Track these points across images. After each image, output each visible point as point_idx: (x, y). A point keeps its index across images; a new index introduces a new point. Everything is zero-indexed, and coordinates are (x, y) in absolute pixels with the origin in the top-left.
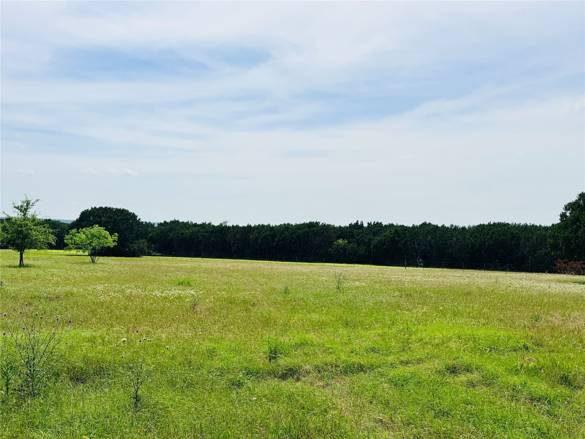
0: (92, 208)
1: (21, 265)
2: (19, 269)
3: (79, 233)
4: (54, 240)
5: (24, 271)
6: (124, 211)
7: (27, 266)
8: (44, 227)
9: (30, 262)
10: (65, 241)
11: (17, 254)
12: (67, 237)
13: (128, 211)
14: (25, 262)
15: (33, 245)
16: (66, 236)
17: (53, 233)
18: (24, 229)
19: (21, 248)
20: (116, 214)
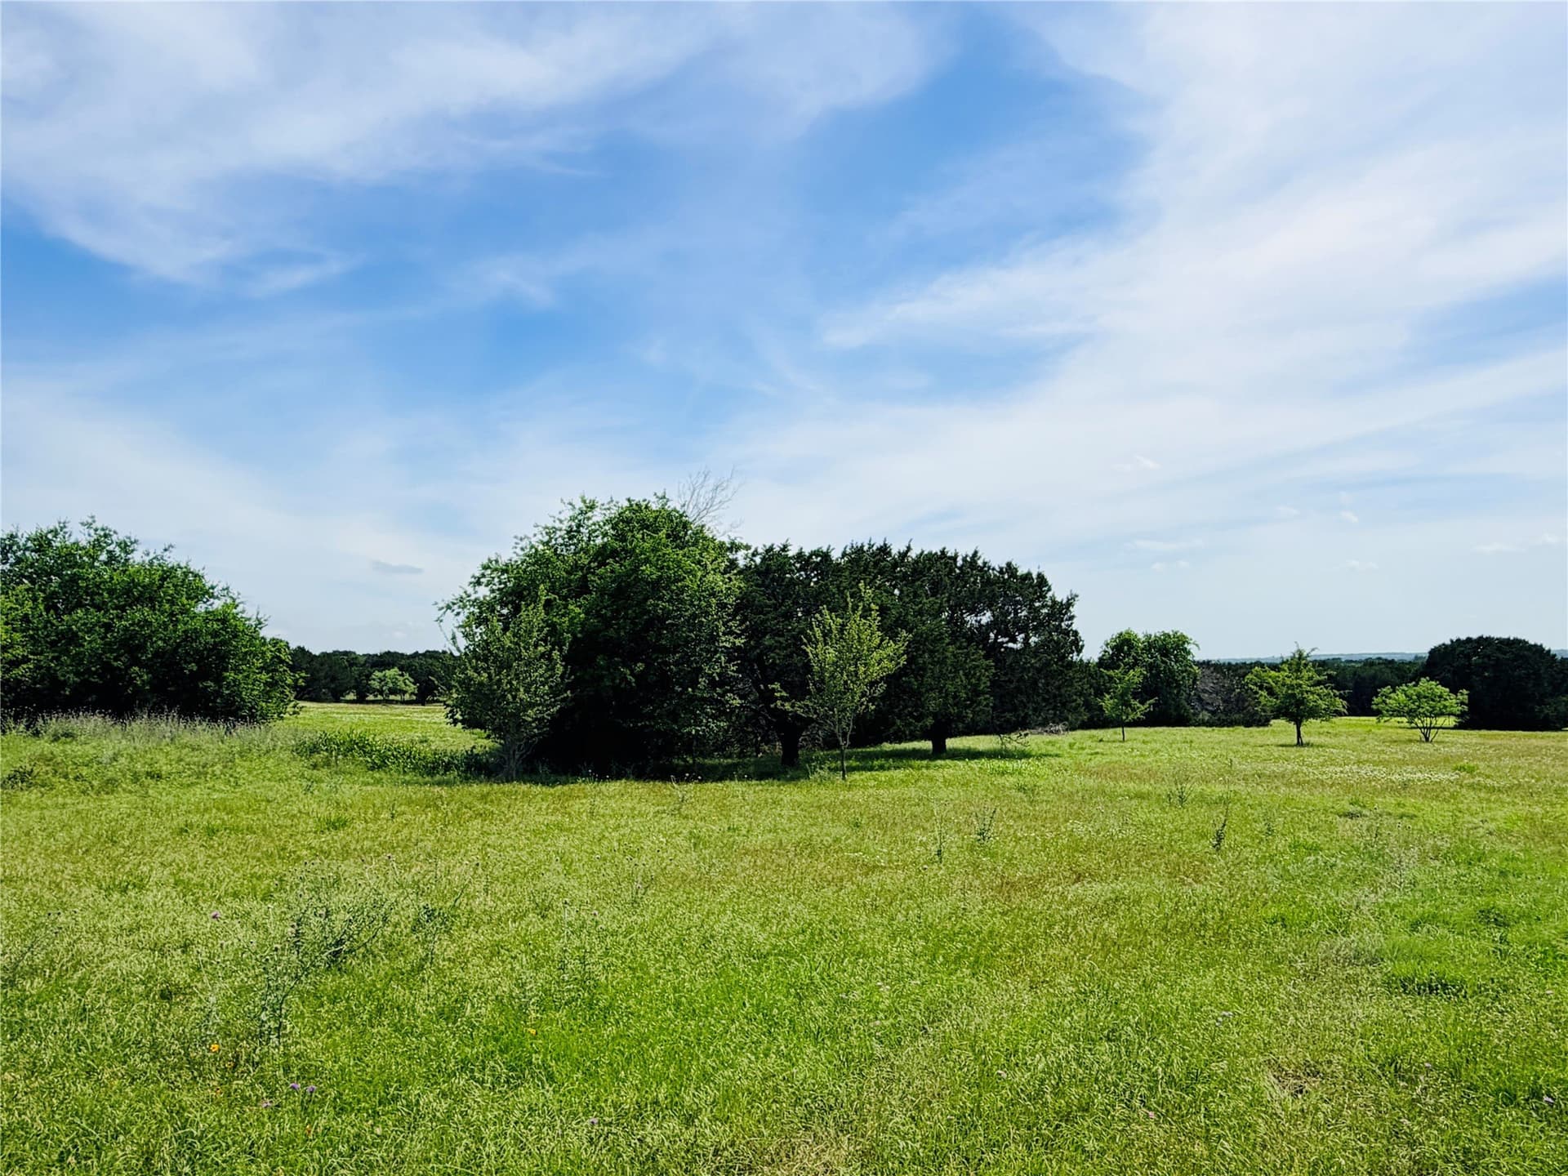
0: (1452, 641)
1: (1300, 744)
2: (1298, 748)
3: (1394, 691)
4: (1344, 707)
5: (1305, 751)
6: (1517, 642)
7: (1308, 744)
8: (1326, 688)
9: (1314, 739)
10: (1374, 707)
11: (1292, 727)
12: (1376, 700)
13: (1525, 642)
14: (1305, 739)
15: (1314, 713)
16: (1374, 698)
17: (1341, 697)
18: (1297, 691)
19: (1297, 719)
20: (1499, 649)
